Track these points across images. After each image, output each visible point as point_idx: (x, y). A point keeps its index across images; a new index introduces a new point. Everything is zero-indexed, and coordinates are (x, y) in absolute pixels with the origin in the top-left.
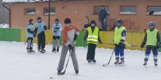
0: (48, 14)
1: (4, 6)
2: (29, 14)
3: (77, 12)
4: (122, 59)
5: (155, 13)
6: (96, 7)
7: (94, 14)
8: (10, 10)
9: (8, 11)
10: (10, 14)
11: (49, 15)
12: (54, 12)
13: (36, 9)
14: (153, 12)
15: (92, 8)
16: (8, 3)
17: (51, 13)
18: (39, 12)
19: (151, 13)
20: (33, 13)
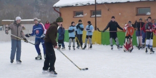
0: (94, 16)
1: (55, 10)
2: (78, 16)
3: (121, 13)
6: (138, 8)
7: (137, 15)
9: (59, 14)
11: (96, 17)
12: (100, 14)
13: (84, 12)
15: (135, 10)
16: (58, 7)
17: (97, 16)
18: (86, 15)
20: (81, 15)
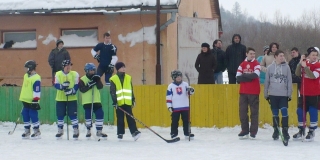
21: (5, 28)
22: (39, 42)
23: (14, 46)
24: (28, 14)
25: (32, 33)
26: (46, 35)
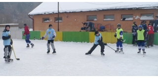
1: (29, 17)
2: (45, 21)
3: (76, 19)
4: (122, 49)
5: (126, 19)
6: (88, 16)
7: (87, 21)
8: (33, 19)
10: (33, 22)
11: (58, 22)
12: (62, 20)
13: (50, 18)
14: (125, 19)
15: (86, 17)
16: (32, 15)
18: (51, 20)
19: (124, 19)
20: (48, 21)
21: (123, 14)
22: (134, 18)
23: (126, 20)
24: (131, 9)
25: (131, 15)
26: (136, 16)
